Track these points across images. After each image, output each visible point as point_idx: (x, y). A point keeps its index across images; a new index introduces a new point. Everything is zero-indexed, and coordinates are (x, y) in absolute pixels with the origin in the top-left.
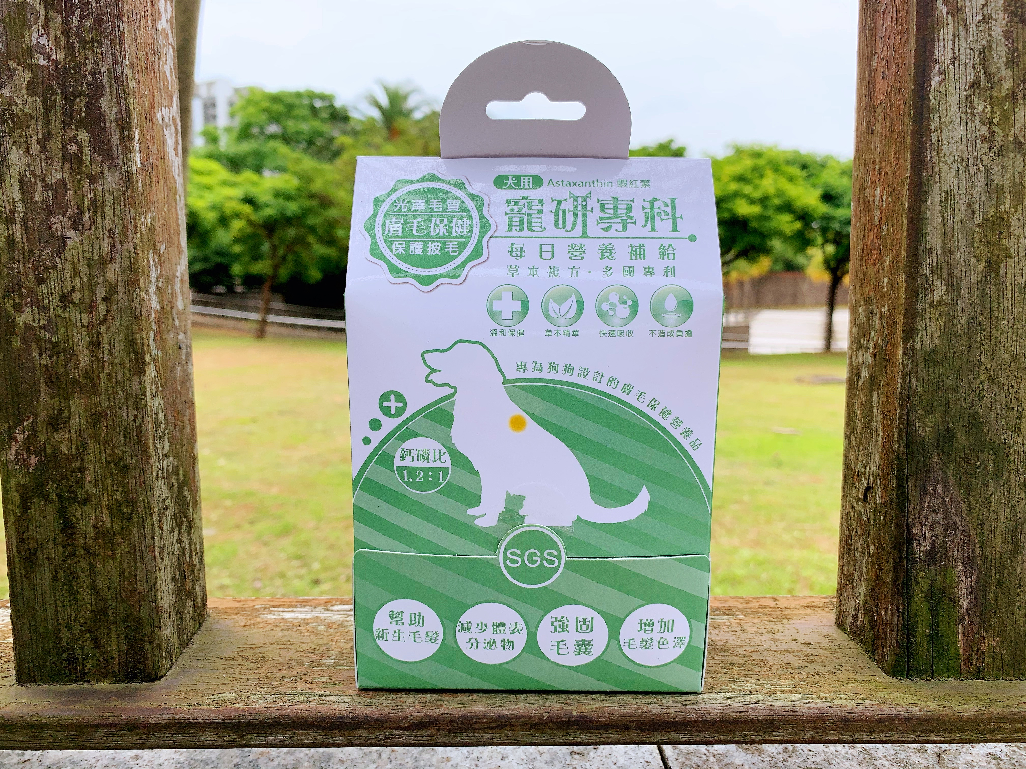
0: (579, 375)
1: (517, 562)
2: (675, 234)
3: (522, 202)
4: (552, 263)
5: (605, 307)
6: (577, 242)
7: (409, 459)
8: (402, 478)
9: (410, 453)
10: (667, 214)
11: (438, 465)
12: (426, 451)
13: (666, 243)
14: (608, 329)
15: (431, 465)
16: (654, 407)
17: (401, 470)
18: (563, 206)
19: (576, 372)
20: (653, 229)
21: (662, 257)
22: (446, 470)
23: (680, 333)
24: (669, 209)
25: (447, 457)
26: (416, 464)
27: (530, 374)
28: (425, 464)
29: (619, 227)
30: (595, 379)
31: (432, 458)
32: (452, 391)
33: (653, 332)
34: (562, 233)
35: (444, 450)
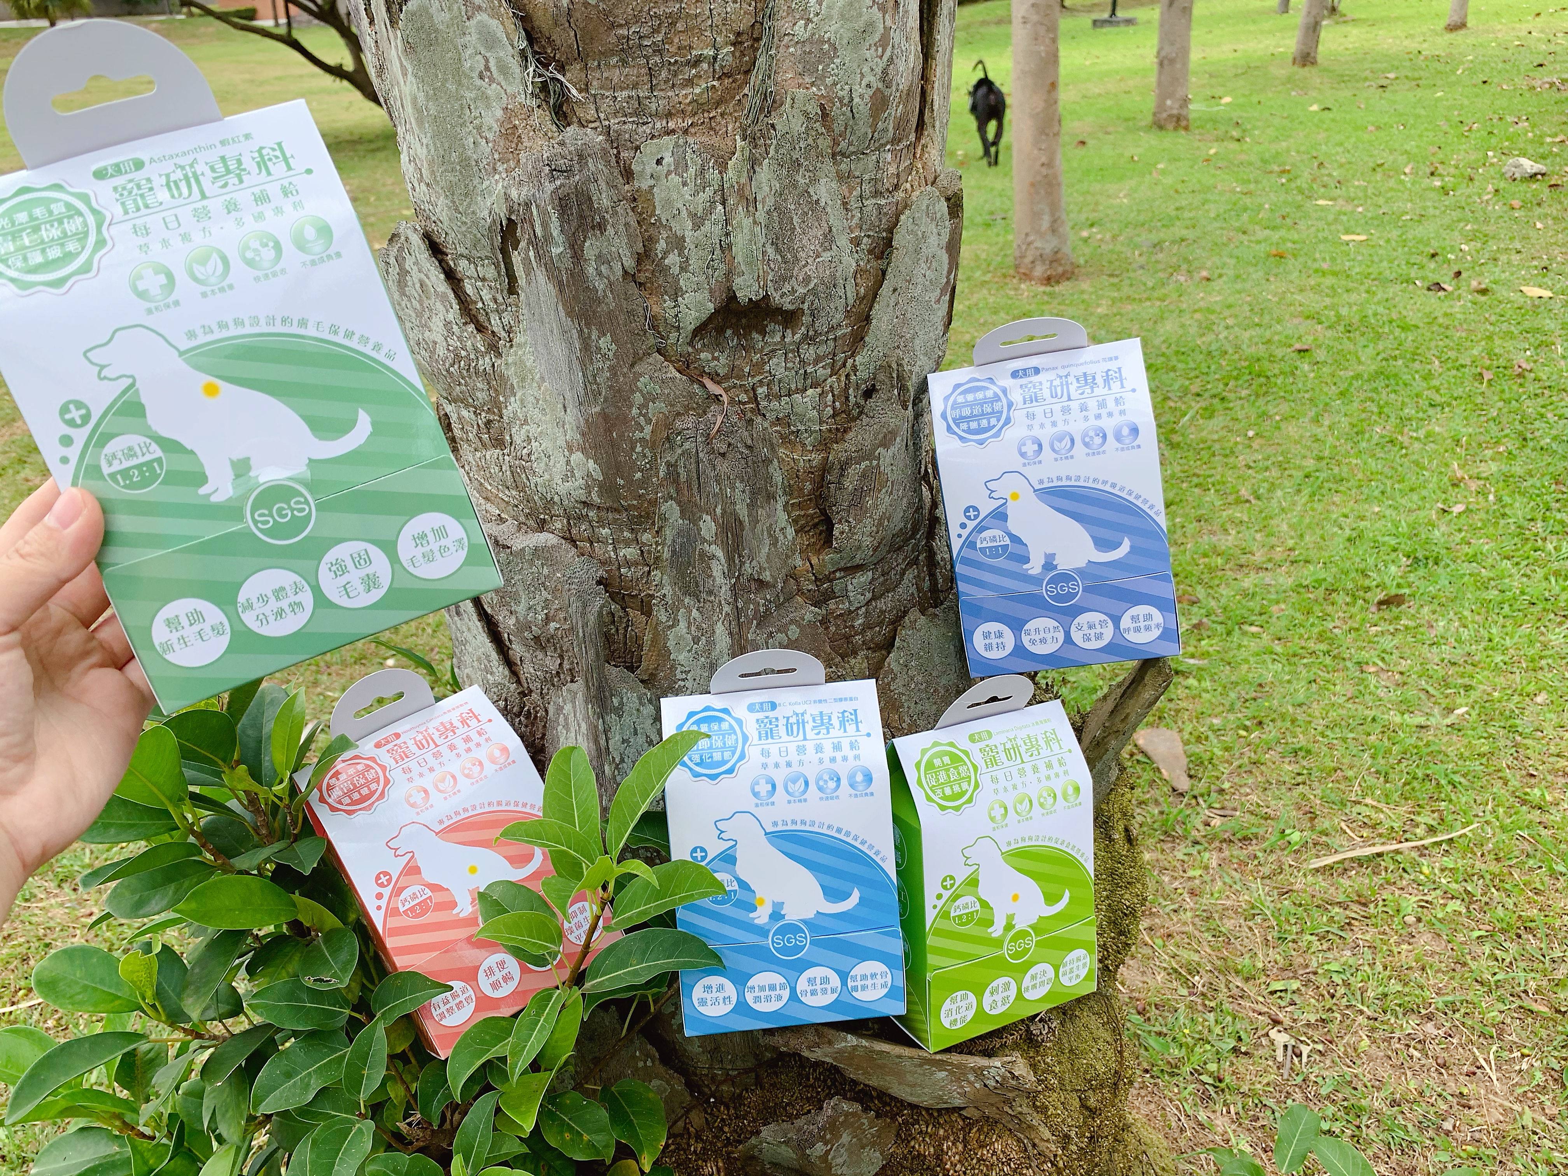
0: (251, 325)
1: (268, 522)
2: (291, 173)
3: (129, 186)
4: (182, 230)
5: (249, 255)
6: (199, 205)
7: (116, 462)
8: (118, 483)
9: (114, 456)
10: (277, 157)
11: (148, 457)
12: (130, 449)
13: (285, 183)
14: (260, 273)
15: (142, 460)
16: (336, 333)
17: (113, 476)
18: (173, 177)
19: (247, 323)
20: (269, 173)
21: (286, 195)
22: (159, 460)
23: (329, 257)
24: (278, 153)
25: (154, 447)
26: (127, 464)
27: (202, 339)
28: (135, 462)
29: (236, 181)
30: (268, 324)
31: (139, 453)
32: (130, 380)
33: (304, 263)
34: (181, 201)
35: (148, 441)
